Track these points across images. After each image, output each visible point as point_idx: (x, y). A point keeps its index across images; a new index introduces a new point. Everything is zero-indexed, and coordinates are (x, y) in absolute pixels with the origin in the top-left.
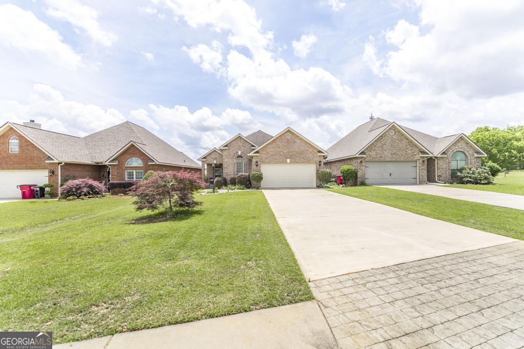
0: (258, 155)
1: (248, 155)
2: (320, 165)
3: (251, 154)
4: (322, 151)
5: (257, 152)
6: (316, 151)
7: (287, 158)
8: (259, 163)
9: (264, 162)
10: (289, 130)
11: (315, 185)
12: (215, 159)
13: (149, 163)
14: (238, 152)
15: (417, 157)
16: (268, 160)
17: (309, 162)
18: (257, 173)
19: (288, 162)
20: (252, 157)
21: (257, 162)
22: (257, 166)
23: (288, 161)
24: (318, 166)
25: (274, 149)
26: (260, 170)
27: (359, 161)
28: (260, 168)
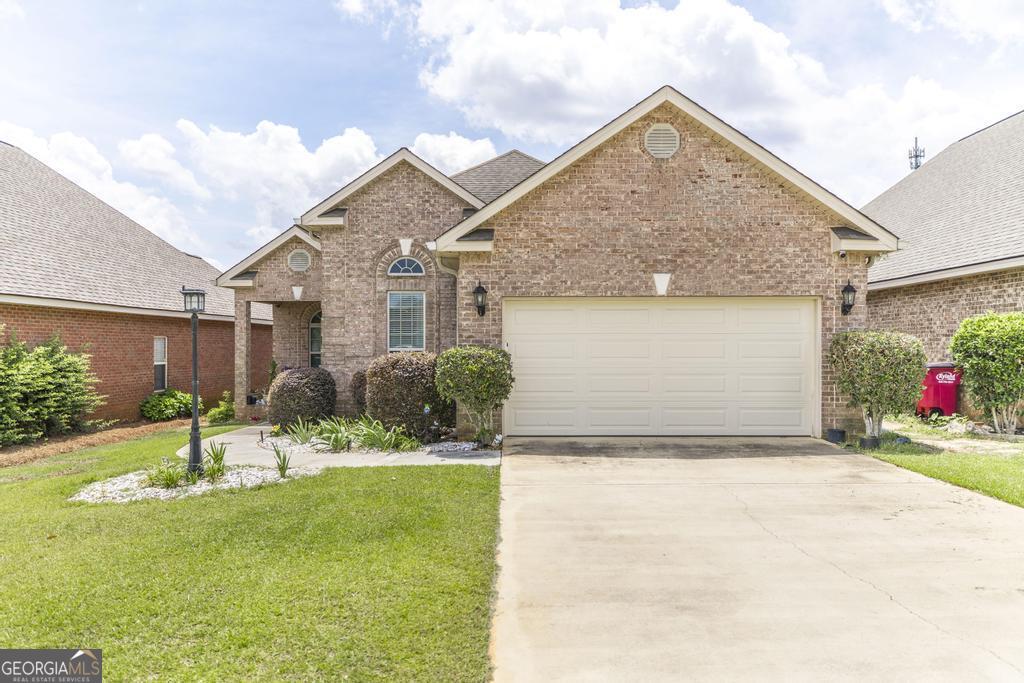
0: (486, 246)
1: (431, 246)
2: (846, 309)
3: (448, 243)
5: (482, 233)
6: (820, 228)
7: (654, 267)
8: (494, 294)
9: (521, 293)
10: (665, 107)
11: (812, 423)
12: (300, 278)
14: (396, 244)
16: (543, 279)
17: (779, 288)
18: (475, 351)
19: (662, 290)
20: (452, 261)
21: (480, 290)
22: (482, 310)
23: (662, 282)
24: (835, 314)
25: (577, 217)
26: (499, 336)
28: (498, 321)
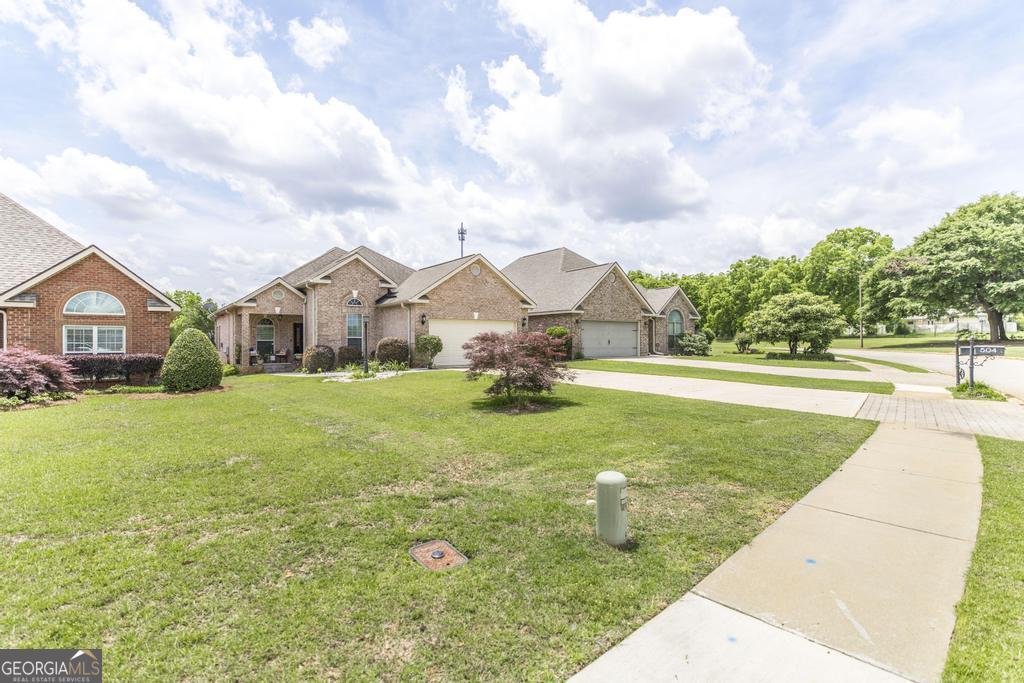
0: (427, 301)
2: (523, 325)
3: (415, 300)
4: (528, 300)
5: (425, 297)
6: (517, 301)
7: (473, 310)
8: (427, 317)
9: (434, 317)
10: (478, 260)
12: (279, 303)
13: (150, 309)
14: (351, 292)
15: (639, 317)
16: (441, 313)
17: (507, 318)
18: (421, 336)
19: (476, 317)
21: (424, 316)
22: (423, 323)
23: (476, 315)
25: (452, 293)
26: (427, 332)
27: (574, 320)
28: (428, 327)
